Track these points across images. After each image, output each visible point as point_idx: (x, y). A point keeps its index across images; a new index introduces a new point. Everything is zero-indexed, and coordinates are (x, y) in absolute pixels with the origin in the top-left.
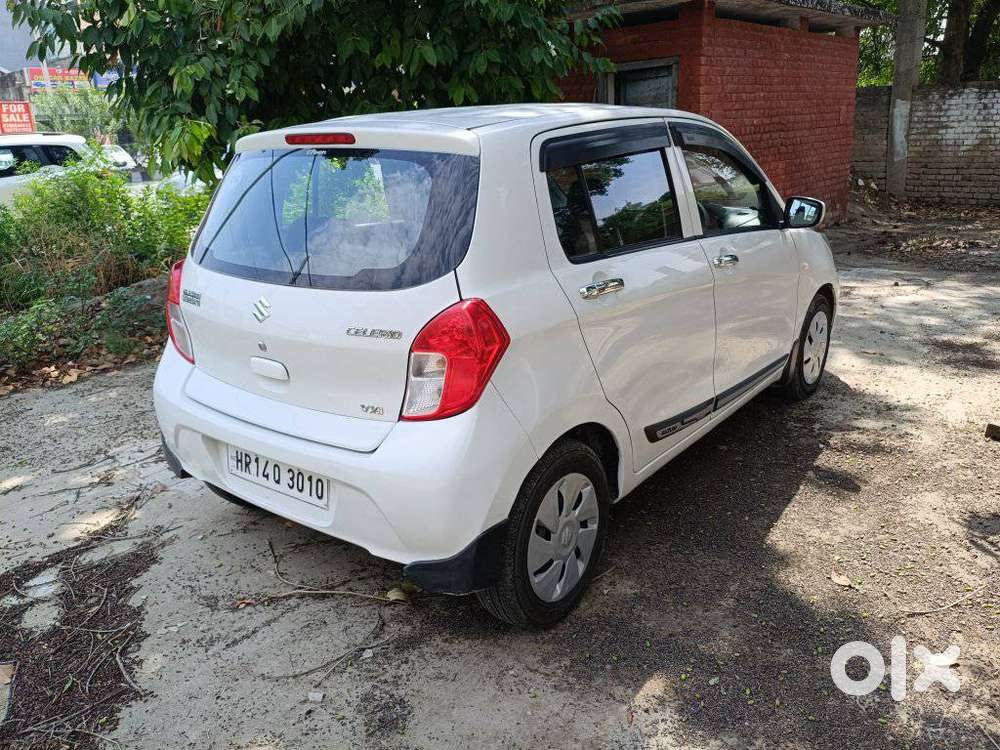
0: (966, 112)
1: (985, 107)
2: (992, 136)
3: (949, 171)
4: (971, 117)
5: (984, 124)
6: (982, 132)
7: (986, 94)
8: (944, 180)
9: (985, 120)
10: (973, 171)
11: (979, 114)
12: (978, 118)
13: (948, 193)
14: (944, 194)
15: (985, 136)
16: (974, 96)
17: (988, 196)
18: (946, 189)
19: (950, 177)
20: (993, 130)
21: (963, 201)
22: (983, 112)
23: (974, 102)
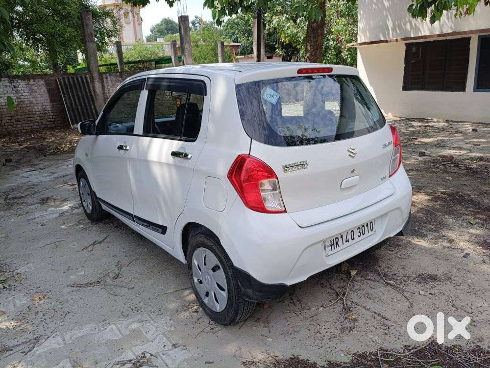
0: (6, 89)
1: (15, 87)
2: (23, 100)
3: (7, 118)
4: (9, 92)
5: (17, 95)
6: (17, 98)
7: (13, 81)
8: (7, 122)
9: (17, 93)
10: (20, 117)
11: (12, 90)
12: (13, 92)
13: (10, 129)
14: (9, 130)
15: (19, 100)
16: (7, 81)
17: (30, 128)
18: (9, 127)
19: (9, 121)
20: (22, 97)
21: (19, 131)
22: (14, 89)
23: (8, 84)
